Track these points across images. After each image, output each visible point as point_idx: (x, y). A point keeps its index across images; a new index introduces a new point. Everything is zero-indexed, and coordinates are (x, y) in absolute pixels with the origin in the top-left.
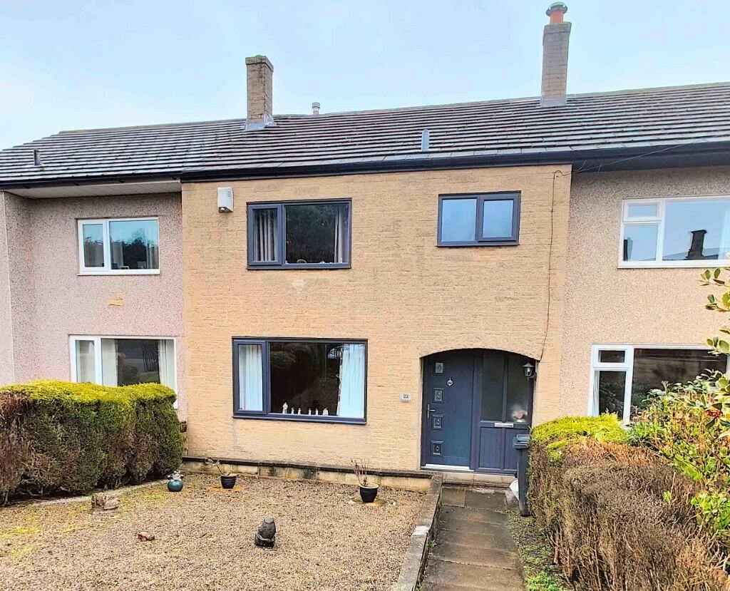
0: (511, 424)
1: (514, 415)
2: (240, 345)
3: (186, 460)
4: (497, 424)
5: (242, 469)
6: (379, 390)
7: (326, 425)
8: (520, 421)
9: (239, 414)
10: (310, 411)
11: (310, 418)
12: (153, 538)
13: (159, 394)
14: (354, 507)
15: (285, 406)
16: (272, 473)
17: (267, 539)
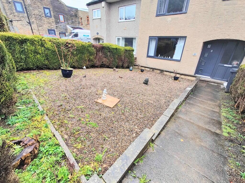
0: (231, 66)
1: (233, 63)
2: (151, 38)
3: (135, 65)
4: (225, 65)
5: (146, 69)
6: (187, 52)
7: (169, 61)
8: (235, 65)
9: (148, 56)
10: (165, 57)
11: (165, 59)
12: (122, 78)
13: (130, 49)
14: (171, 80)
15: (159, 55)
16: (153, 71)
17: (146, 82)
